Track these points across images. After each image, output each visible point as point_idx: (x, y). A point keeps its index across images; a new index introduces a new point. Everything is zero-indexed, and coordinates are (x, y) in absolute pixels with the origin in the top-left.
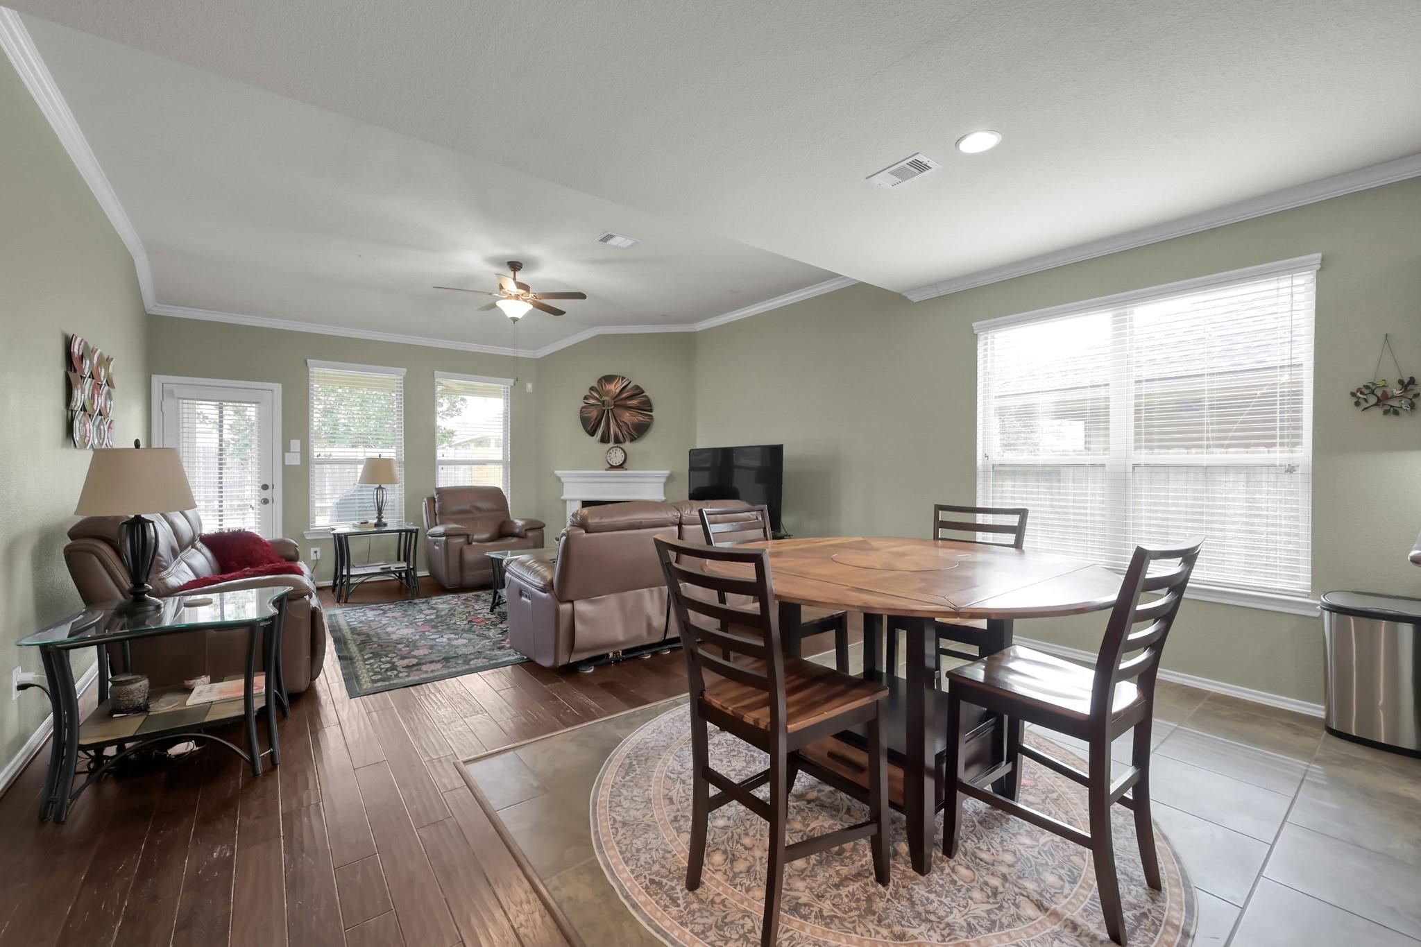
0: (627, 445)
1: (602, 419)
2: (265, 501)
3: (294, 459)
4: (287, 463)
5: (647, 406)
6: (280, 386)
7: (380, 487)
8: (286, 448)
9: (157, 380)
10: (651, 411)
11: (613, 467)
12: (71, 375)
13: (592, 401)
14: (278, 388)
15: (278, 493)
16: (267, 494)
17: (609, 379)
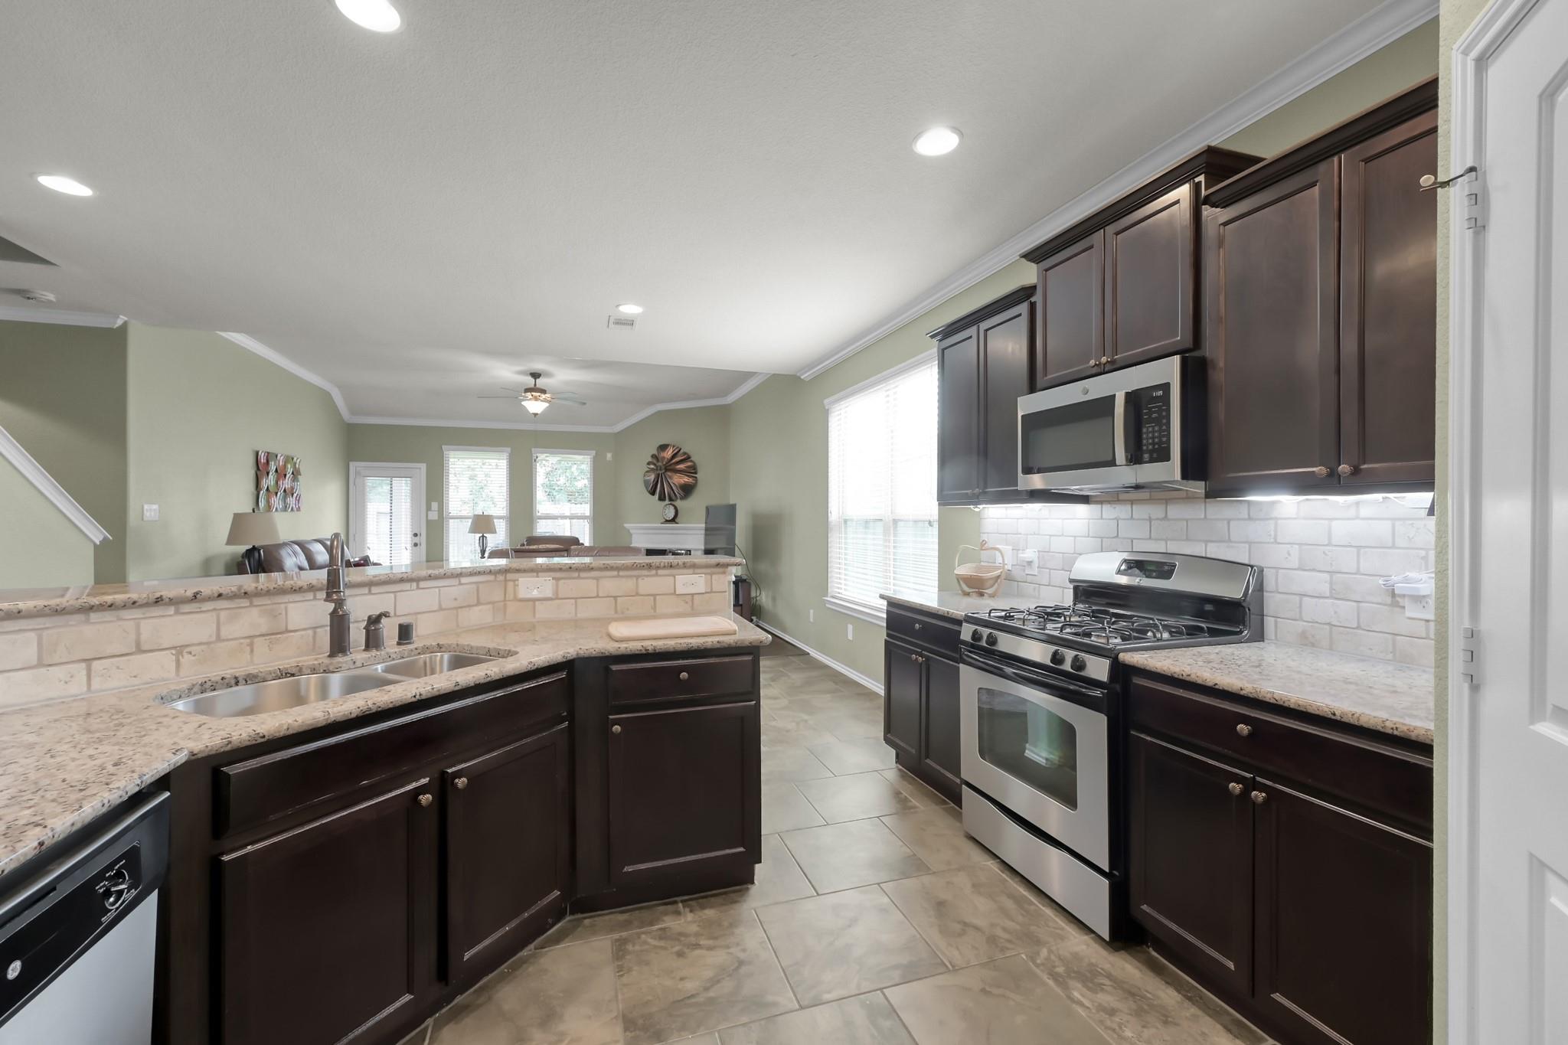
0: (679, 503)
1: (658, 481)
2: (416, 545)
3: (433, 516)
4: (429, 518)
5: (692, 471)
6: (425, 465)
7: (483, 536)
8: (429, 508)
9: (352, 465)
10: (696, 473)
11: (667, 521)
12: (258, 472)
13: (652, 466)
14: (423, 466)
15: (423, 539)
16: (416, 540)
17: (663, 448)
